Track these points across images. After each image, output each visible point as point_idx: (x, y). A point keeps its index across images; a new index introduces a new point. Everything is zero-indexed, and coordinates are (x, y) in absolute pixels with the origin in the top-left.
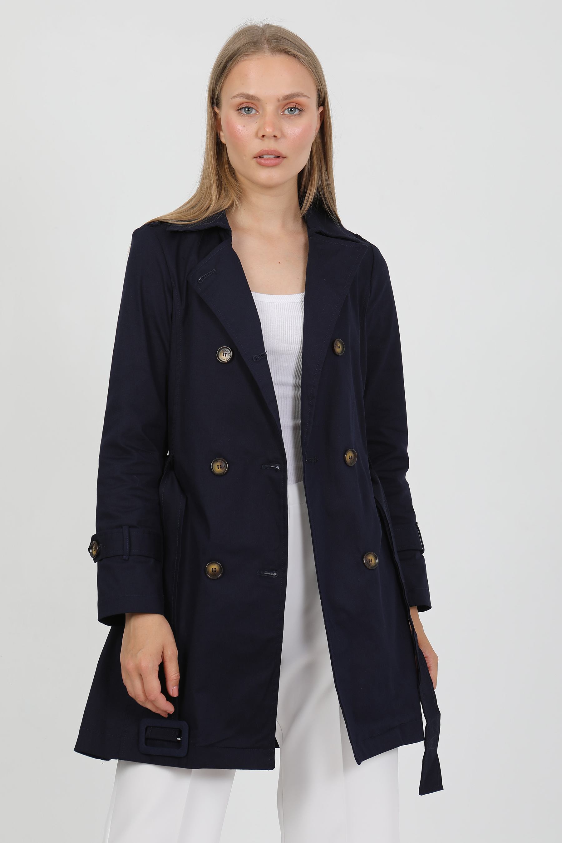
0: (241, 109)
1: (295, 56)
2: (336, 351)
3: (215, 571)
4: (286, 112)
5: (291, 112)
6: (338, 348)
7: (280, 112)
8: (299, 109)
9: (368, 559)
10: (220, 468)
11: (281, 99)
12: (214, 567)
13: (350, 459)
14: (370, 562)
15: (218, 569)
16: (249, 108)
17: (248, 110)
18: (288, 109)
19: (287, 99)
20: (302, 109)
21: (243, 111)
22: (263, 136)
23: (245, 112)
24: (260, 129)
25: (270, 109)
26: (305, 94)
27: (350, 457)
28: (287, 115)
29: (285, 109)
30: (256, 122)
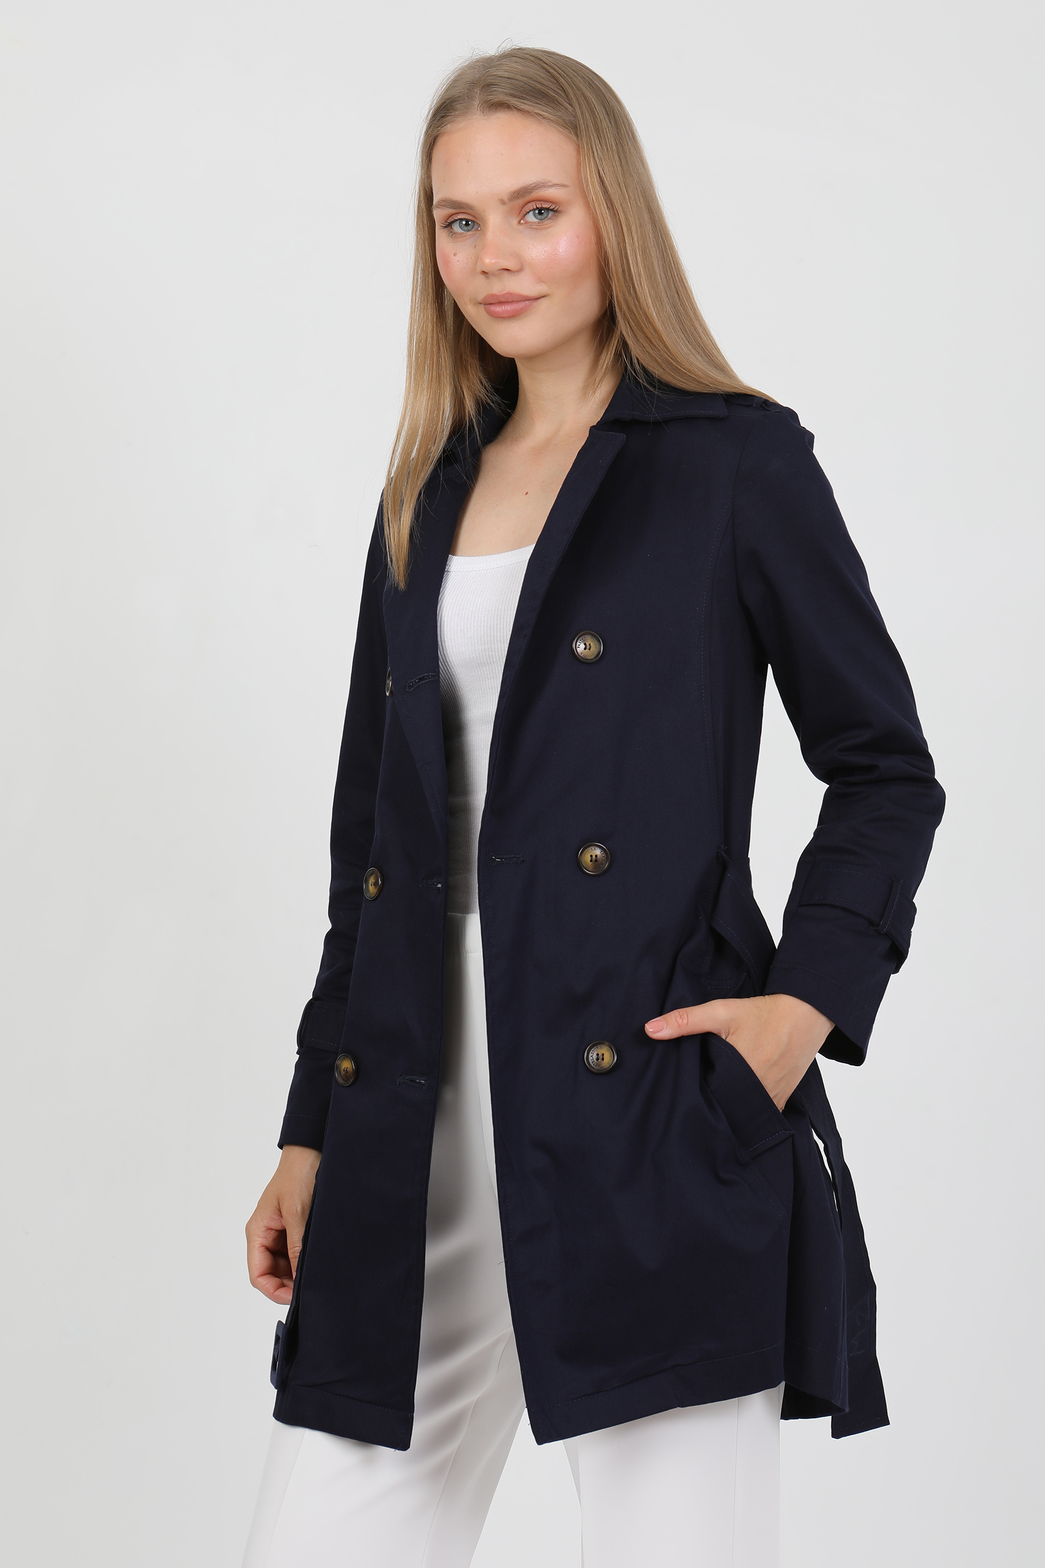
0: (452, 223)
2: (580, 654)
4: (531, 218)
5: (539, 217)
7: (515, 221)
8: (553, 210)
9: (595, 1054)
10: (373, 887)
11: (506, 198)
12: (346, 1065)
13: (591, 861)
14: (598, 1060)
15: (351, 1069)
16: (467, 221)
17: (467, 224)
18: (531, 213)
19: (518, 198)
20: (557, 207)
21: (456, 227)
22: (484, 273)
23: (460, 227)
24: (477, 259)
25: (494, 220)
26: (556, 181)
27: (591, 856)
28: (531, 224)
29: (525, 213)
30: (475, 246)
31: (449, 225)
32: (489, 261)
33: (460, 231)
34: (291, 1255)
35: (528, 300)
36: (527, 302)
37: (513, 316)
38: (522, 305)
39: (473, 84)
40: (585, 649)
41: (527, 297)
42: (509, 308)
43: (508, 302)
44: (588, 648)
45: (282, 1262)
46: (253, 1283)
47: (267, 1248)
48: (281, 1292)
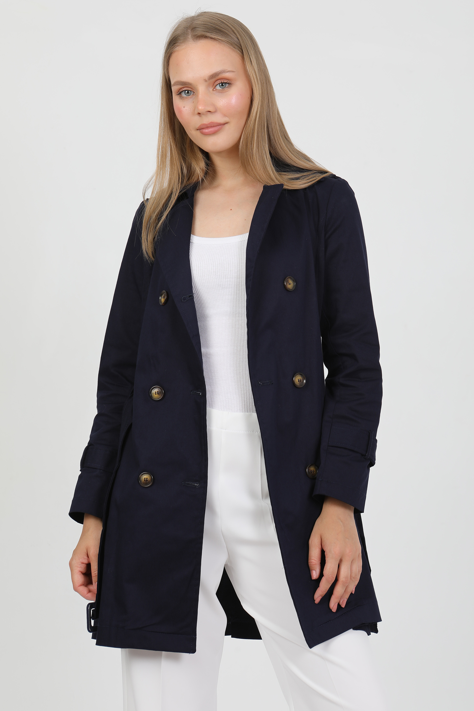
2: (287, 287)
3: (147, 481)
4: (218, 87)
5: (222, 87)
6: (289, 284)
7: (211, 89)
8: (228, 83)
9: (310, 470)
10: (157, 394)
11: (207, 79)
14: (312, 472)
15: (149, 479)
16: (188, 91)
17: (188, 93)
18: (218, 85)
19: (213, 78)
20: (230, 82)
21: (183, 94)
22: (199, 114)
23: (185, 94)
24: (195, 107)
25: (202, 89)
26: (229, 69)
27: (298, 380)
28: (219, 90)
29: (216, 85)
30: (193, 102)
31: (180, 93)
32: (201, 108)
33: (185, 96)
34: (93, 575)
35: (220, 125)
36: (220, 126)
37: (214, 133)
38: (218, 127)
39: (187, 28)
41: (220, 123)
42: (212, 129)
43: (212, 127)
45: (88, 579)
46: (75, 589)
47: (82, 572)
48: (90, 595)
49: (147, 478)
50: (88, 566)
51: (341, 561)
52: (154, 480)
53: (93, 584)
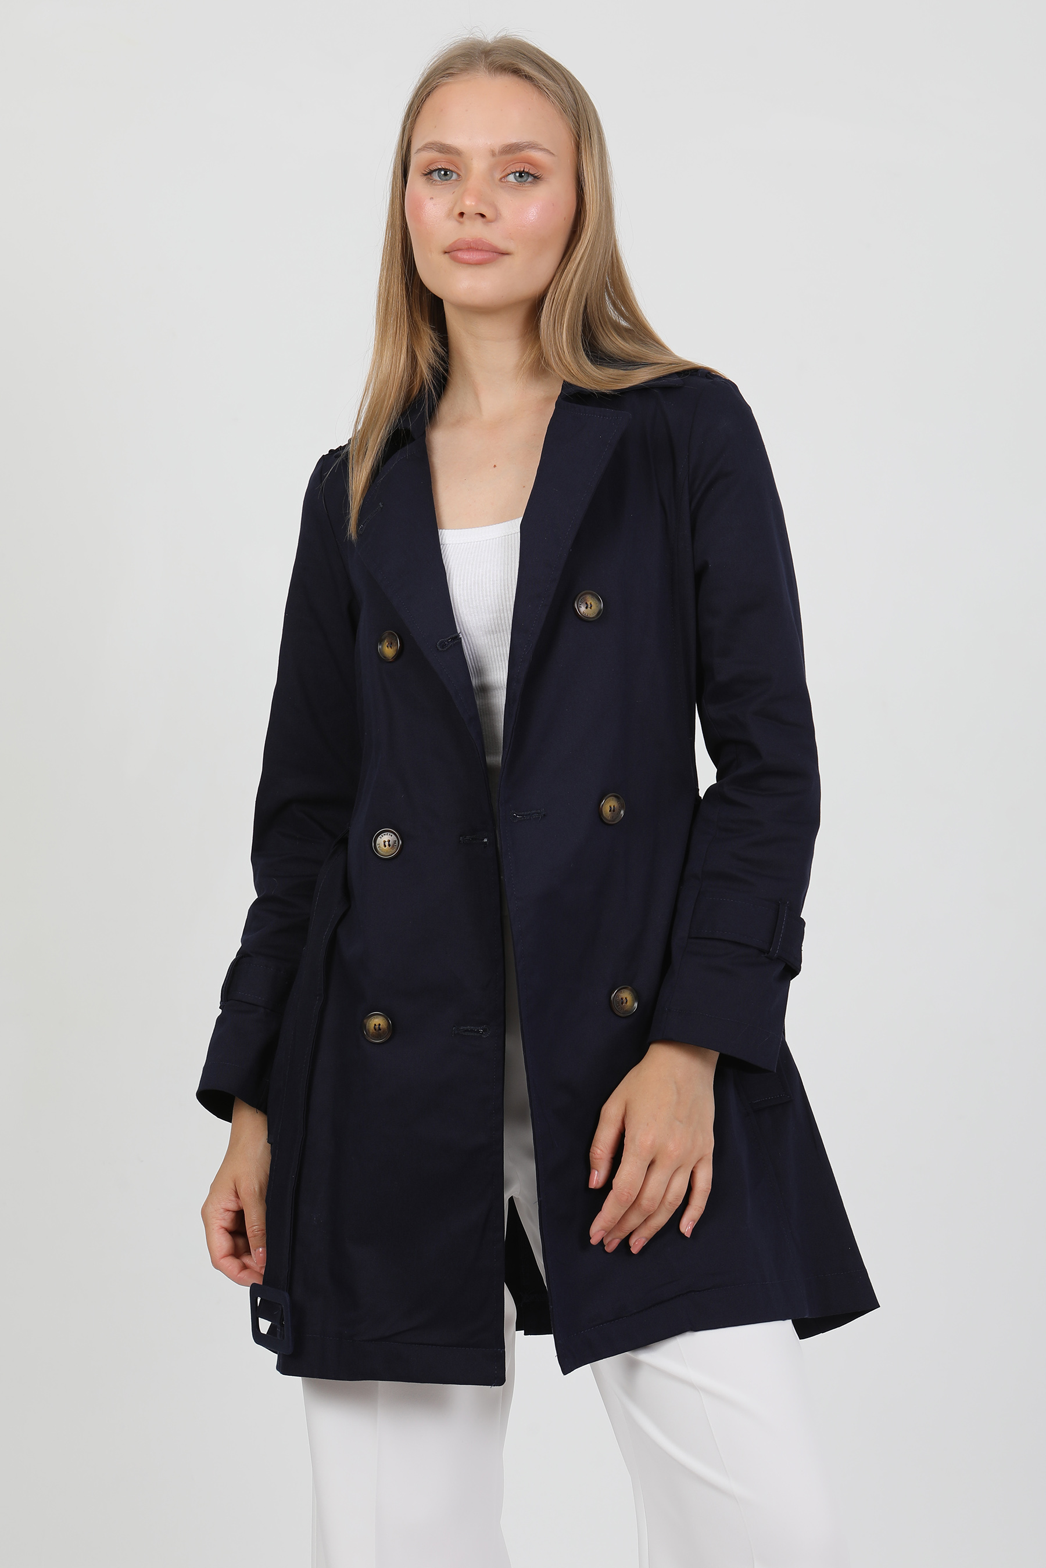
0: (431, 172)
1: (528, 78)
2: (581, 613)
3: (380, 1029)
8: (534, 176)
9: (620, 998)
10: (388, 846)
11: (497, 151)
12: (377, 1021)
13: (610, 811)
14: (622, 1003)
15: (383, 1025)
16: (446, 171)
17: (446, 174)
18: (513, 174)
19: (507, 154)
20: (539, 174)
21: (435, 176)
22: (461, 214)
23: (439, 177)
24: (457, 202)
25: (478, 171)
26: (543, 145)
27: (610, 807)
28: (512, 183)
29: (508, 172)
30: (456, 194)
31: (429, 174)
32: (468, 205)
33: (439, 180)
34: (249, 1234)
36: (493, 254)
37: (479, 264)
38: (490, 256)
40: (587, 608)
42: (476, 255)
43: (477, 250)
44: (589, 606)
45: (241, 1242)
46: (216, 1266)
47: (226, 1229)
48: (244, 1274)
49: (380, 1025)
50: (239, 1216)
51: (652, 1163)
52: (393, 1028)
53: (250, 1254)
